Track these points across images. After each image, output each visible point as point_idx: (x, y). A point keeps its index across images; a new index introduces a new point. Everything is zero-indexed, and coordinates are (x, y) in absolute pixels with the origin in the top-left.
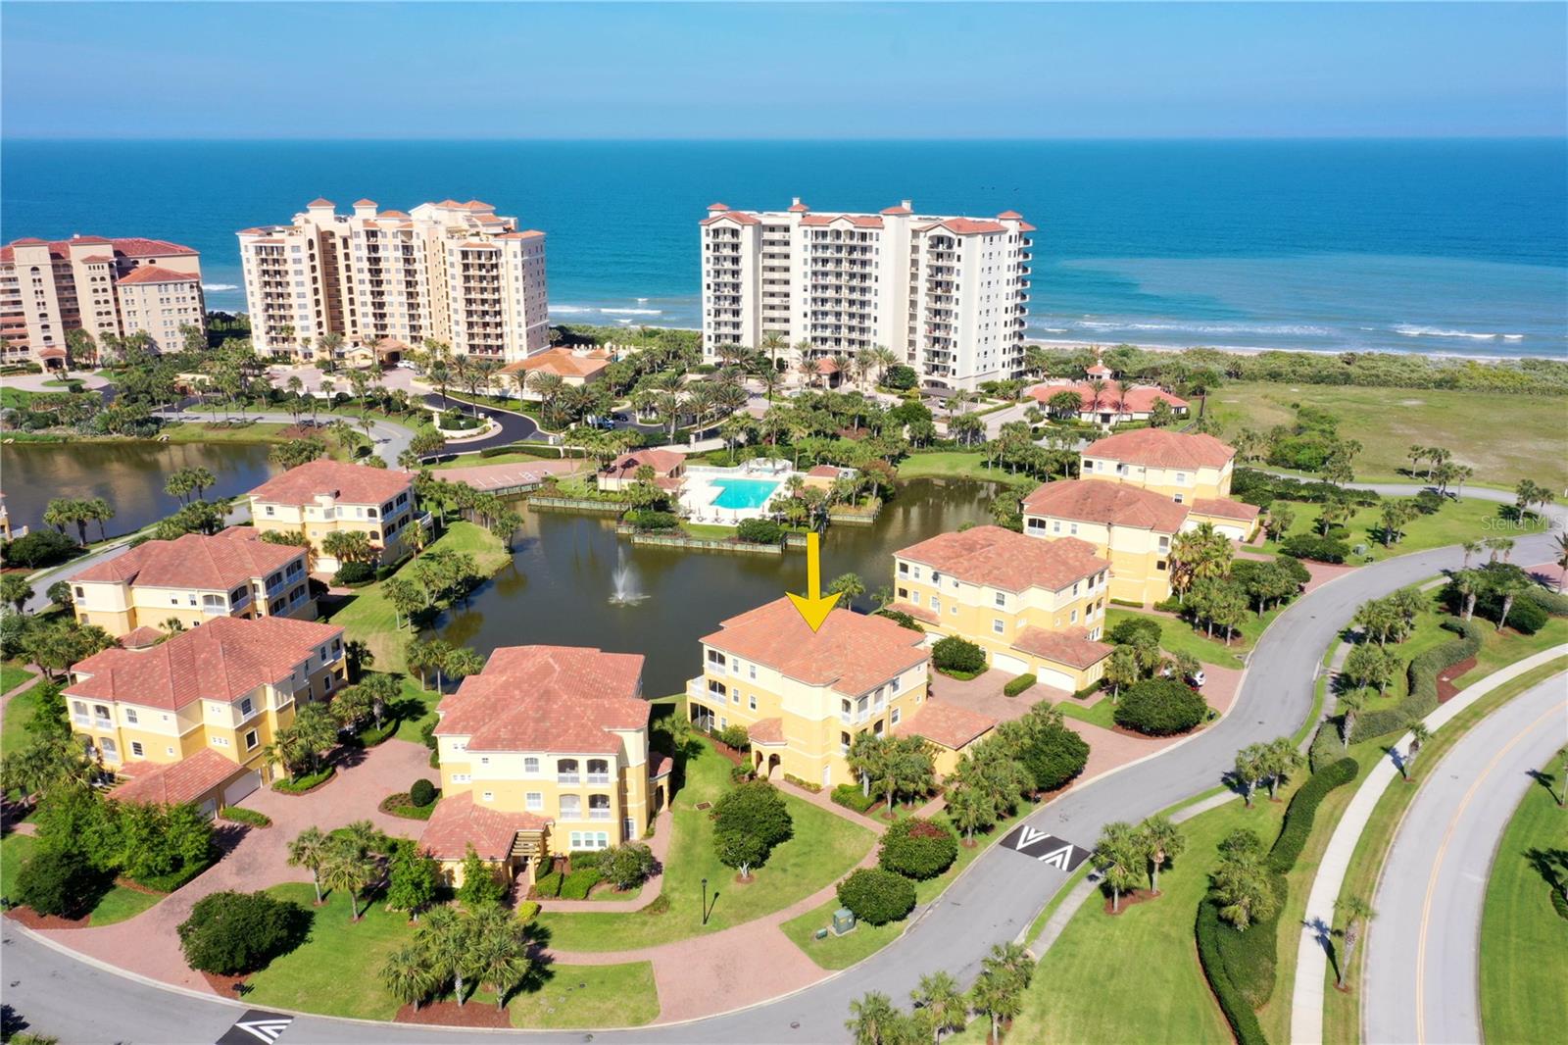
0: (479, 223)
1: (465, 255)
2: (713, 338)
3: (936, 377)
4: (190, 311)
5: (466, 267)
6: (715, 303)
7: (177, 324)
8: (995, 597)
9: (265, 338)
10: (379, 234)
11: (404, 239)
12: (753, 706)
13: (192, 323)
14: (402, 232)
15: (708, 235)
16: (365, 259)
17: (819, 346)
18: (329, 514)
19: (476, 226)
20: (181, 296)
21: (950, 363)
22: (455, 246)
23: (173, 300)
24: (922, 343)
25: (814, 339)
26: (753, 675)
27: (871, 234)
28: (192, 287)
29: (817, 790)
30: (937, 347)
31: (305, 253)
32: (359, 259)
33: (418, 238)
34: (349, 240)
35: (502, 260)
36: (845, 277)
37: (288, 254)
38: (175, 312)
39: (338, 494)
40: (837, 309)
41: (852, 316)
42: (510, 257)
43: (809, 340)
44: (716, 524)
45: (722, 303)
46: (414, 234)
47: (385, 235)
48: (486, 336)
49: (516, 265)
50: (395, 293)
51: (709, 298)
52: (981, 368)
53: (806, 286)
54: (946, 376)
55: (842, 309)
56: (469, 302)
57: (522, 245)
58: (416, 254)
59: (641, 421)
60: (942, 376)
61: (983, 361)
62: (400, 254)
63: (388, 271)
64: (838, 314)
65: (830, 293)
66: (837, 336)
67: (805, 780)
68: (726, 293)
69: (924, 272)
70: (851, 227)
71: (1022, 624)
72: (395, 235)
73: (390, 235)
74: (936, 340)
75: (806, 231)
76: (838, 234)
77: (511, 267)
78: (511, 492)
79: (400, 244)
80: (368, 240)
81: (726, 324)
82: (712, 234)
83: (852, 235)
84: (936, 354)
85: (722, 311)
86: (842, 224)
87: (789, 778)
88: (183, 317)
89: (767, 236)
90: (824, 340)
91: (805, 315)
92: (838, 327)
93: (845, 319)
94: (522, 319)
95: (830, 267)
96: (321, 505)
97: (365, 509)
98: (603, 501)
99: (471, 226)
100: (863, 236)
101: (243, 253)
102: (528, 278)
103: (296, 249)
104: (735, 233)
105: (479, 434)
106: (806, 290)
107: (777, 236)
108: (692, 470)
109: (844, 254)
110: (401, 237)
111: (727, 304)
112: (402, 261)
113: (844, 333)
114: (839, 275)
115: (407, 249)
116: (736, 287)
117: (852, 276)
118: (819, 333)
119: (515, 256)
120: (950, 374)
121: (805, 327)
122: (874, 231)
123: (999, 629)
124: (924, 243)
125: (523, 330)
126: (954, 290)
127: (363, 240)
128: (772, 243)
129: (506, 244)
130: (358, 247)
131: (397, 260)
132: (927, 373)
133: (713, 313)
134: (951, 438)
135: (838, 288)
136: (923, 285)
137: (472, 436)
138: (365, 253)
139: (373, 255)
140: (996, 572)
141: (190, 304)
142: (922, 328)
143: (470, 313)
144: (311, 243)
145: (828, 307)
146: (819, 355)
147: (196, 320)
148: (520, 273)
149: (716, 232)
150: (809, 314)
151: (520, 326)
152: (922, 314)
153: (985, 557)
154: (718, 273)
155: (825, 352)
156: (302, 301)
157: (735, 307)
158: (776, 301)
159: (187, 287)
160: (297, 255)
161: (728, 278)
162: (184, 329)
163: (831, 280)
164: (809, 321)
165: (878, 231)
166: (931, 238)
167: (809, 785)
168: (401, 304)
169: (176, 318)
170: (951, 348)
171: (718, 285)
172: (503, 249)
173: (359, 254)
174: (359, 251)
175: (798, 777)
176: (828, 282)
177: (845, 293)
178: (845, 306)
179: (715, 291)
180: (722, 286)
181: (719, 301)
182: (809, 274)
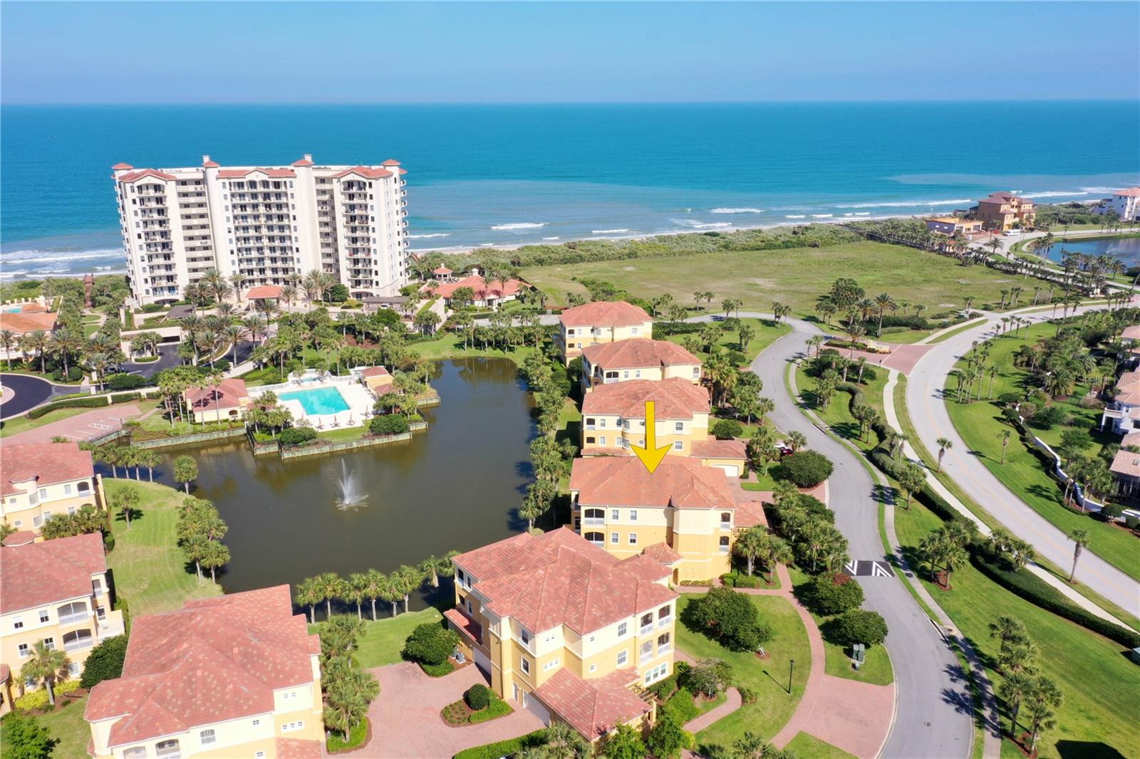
2: (149, 280)
3: (361, 289)
6: (147, 250)
8: (675, 426)
12: (633, 541)
15: (133, 191)
17: (246, 276)
18: (32, 499)
21: (373, 277)
24: (345, 264)
25: (241, 271)
27: (285, 183)
30: (359, 266)
36: (263, 220)
39: (37, 478)
40: (259, 245)
41: (273, 250)
43: (238, 272)
44: (336, 428)
45: (153, 249)
51: (140, 246)
53: (229, 228)
54: (370, 287)
55: (263, 245)
60: (366, 287)
64: (260, 249)
66: (262, 266)
67: (699, 580)
68: (157, 241)
69: (341, 210)
70: (265, 178)
74: (357, 261)
75: (224, 183)
76: (253, 184)
81: (159, 267)
82: (136, 189)
83: (265, 184)
84: (359, 271)
85: (155, 257)
86: (257, 176)
87: (685, 583)
89: (181, 188)
90: (251, 271)
91: (232, 252)
92: (261, 260)
93: (267, 253)
95: (249, 211)
96: (24, 492)
97: (74, 485)
98: (210, 432)
100: (277, 185)
104: (157, 188)
106: (230, 232)
107: (190, 188)
111: (158, 250)
113: (268, 263)
114: (256, 217)
116: (165, 235)
117: (269, 217)
118: (245, 266)
120: (374, 285)
121: (233, 262)
122: (288, 180)
124: (337, 188)
126: (369, 222)
128: (187, 195)
132: (352, 287)
133: (146, 258)
134: (417, 331)
135: (257, 228)
136: (341, 220)
142: (344, 253)
145: (251, 244)
146: (248, 284)
149: (140, 188)
150: (235, 251)
152: (343, 243)
154: (146, 224)
155: (252, 281)
157: (166, 251)
158: (196, 243)
161: (157, 228)
163: (251, 222)
164: (235, 257)
165: (291, 179)
166: (344, 183)
170: (372, 266)
171: (147, 234)
176: (250, 224)
177: (264, 231)
178: (265, 242)
179: (146, 239)
180: (152, 234)
181: (151, 248)
182: (232, 219)
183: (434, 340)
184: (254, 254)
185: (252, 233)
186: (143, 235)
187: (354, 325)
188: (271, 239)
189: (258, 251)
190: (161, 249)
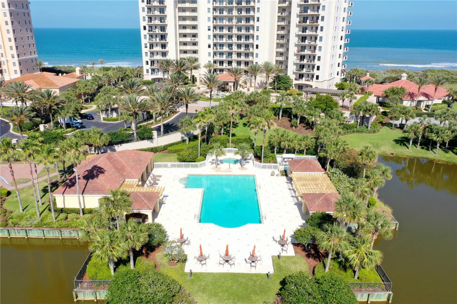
2: (149, 63)
3: (303, 81)
6: (150, 39)
17: (218, 66)
21: (315, 71)
24: (292, 60)
25: (215, 62)
30: (304, 62)
36: (234, 21)
40: (230, 42)
41: (239, 46)
43: (212, 62)
45: (154, 39)
51: (145, 35)
52: (330, 75)
53: (209, 27)
54: (311, 80)
59: (104, 119)
60: (308, 80)
61: (331, 70)
64: (230, 46)
66: (230, 59)
68: (157, 32)
81: (157, 53)
84: (304, 66)
85: (155, 45)
90: (222, 63)
91: (209, 46)
92: (230, 54)
93: (235, 48)
94: (14, 52)
95: (225, 13)
102: (16, 23)
106: (209, 30)
108: (160, 166)
111: (157, 40)
113: (234, 57)
114: (230, 19)
116: (163, 28)
117: (240, 19)
118: (218, 58)
121: (209, 54)
125: (16, 59)
132: (296, 79)
133: (148, 46)
135: (230, 28)
142: (293, 50)
145: (224, 40)
146: (218, 72)
150: (212, 46)
151: (13, 57)
152: (294, 40)
154: (150, 18)
155: (222, 70)
157: (163, 41)
158: (188, 39)
161: (157, 22)
164: (211, 50)
170: (316, 62)
171: (150, 26)
176: (224, 24)
177: (235, 31)
178: (235, 39)
179: (149, 31)
180: (154, 27)
181: (152, 38)
182: (212, 19)
183: (370, 132)
184: (226, 49)
185: (225, 31)
186: (147, 28)
187: (291, 109)
188: (239, 37)
189: (229, 47)
190: (160, 40)
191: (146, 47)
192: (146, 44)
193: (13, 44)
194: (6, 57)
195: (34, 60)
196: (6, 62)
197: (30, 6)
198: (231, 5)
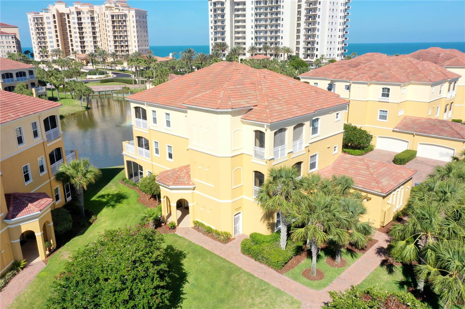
0: (119, 5)
1: (113, 16)
3: (309, 59)
4: (12, 47)
5: (113, 22)
6: (214, 35)
7: (6, 51)
8: (381, 92)
9: (38, 56)
10: (81, 13)
11: (91, 14)
12: (170, 156)
13: (13, 52)
14: (90, 11)
15: (211, 5)
16: (76, 23)
19: (118, 6)
20: (8, 41)
21: (315, 52)
22: (108, 13)
23: (5, 43)
24: (302, 45)
26: (168, 123)
28: (12, 38)
29: (227, 239)
30: (309, 46)
31: (51, 20)
32: (74, 23)
33: (96, 13)
34: (70, 15)
35: (128, 19)
36: (269, 22)
37: (45, 20)
38: (6, 47)
41: (271, 38)
42: (131, 18)
46: (95, 12)
47: (84, 13)
48: (122, 51)
49: (133, 21)
50: (88, 37)
51: (212, 32)
52: (329, 55)
53: (252, 26)
54: (313, 59)
55: (268, 35)
56: (115, 37)
57: (136, 13)
58: (96, 20)
60: (311, 59)
61: (329, 52)
62: (89, 21)
63: (85, 28)
65: (263, 28)
67: (213, 228)
68: (219, 30)
69: (304, 12)
71: (401, 113)
72: (87, 13)
73: (85, 13)
74: (309, 43)
77: (131, 21)
78: (107, 93)
79: (89, 16)
80: (78, 16)
82: (213, 4)
84: (309, 49)
85: (218, 39)
87: (198, 226)
88: (9, 50)
89: (236, 7)
90: (260, 49)
91: (252, 39)
92: (266, 43)
93: (269, 40)
94: (136, 44)
95: (262, 17)
99: (116, 6)
101: (29, 21)
102: (138, 27)
103: (48, 18)
104: (222, 4)
105: (104, 77)
106: (252, 28)
107: (240, 7)
109: (268, 11)
110: (90, 14)
111: (219, 35)
112: (91, 23)
113: (268, 45)
114: (266, 20)
115: (92, 18)
116: (223, 28)
117: (272, 20)
118: (257, 46)
119: (133, 17)
120: (315, 57)
121: (252, 44)
123: (383, 117)
126: (317, 19)
127: (75, 15)
128: (238, 10)
129: (129, 12)
130: (73, 18)
131: (89, 23)
132: (304, 58)
133: (213, 39)
135: (266, 26)
136: (303, 18)
137: (101, 78)
138: (76, 21)
139: (80, 22)
140: (380, 74)
141: (12, 45)
142: (302, 38)
143: (115, 42)
144: (54, 16)
145: (262, 34)
147: (15, 51)
148: (135, 24)
150: (254, 38)
151: (136, 47)
152: (303, 32)
153: (370, 67)
154: (216, 22)
156: (51, 40)
157: (223, 36)
158: (240, 35)
159: (10, 37)
160: (48, 21)
161: (220, 24)
162: (8, 53)
163: (263, 23)
164: (253, 41)
167: (218, 234)
168: (91, 42)
169: (7, 50)
170: (316, 45)
171: (216, 27)
172: (128, 14)
173: (74, 21)
174: (73, 20)
175: (207, 224)
176: (262, 23)
177: (269, 28)
178: (269, 34)
179: (214, 29)
180: (217, 27)
181: (216, 34)
182: (254, 21)
188: (271, 32)
189: (265, 39)
190: (221, 35)
191: (212, 40)
192: (212, 38)
193: (136, 39)
194: (132, 47)
195: (147, 50)
196: (131, 50)
197: (147, 17)
198: (266, 11)
